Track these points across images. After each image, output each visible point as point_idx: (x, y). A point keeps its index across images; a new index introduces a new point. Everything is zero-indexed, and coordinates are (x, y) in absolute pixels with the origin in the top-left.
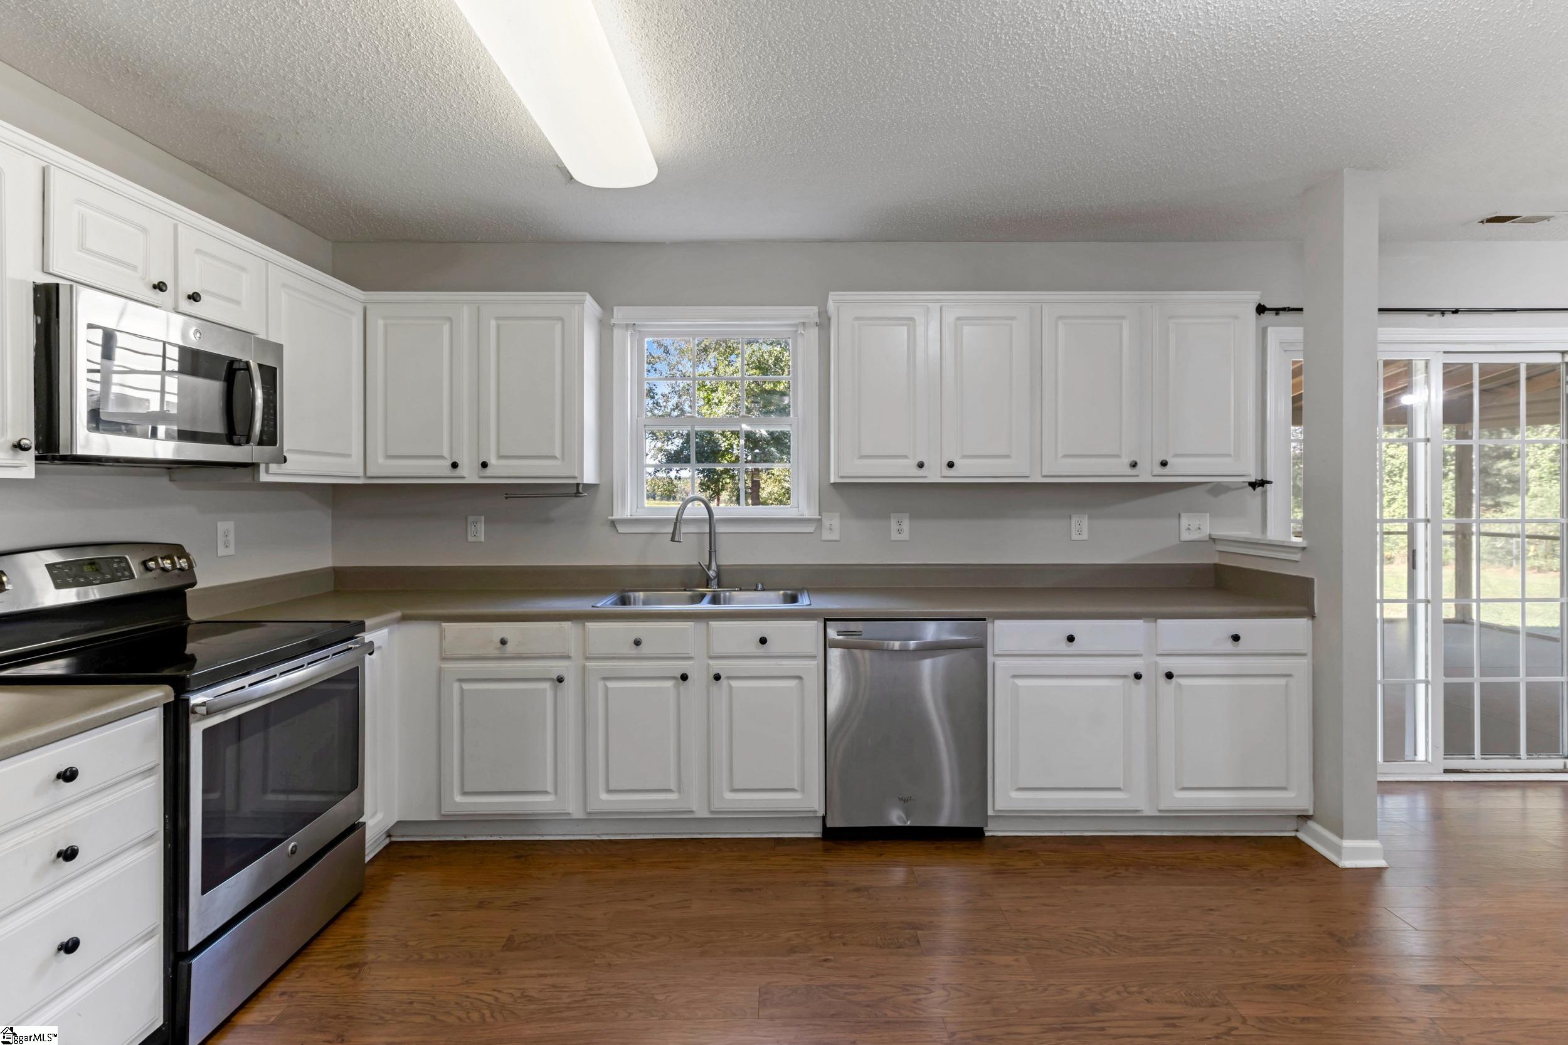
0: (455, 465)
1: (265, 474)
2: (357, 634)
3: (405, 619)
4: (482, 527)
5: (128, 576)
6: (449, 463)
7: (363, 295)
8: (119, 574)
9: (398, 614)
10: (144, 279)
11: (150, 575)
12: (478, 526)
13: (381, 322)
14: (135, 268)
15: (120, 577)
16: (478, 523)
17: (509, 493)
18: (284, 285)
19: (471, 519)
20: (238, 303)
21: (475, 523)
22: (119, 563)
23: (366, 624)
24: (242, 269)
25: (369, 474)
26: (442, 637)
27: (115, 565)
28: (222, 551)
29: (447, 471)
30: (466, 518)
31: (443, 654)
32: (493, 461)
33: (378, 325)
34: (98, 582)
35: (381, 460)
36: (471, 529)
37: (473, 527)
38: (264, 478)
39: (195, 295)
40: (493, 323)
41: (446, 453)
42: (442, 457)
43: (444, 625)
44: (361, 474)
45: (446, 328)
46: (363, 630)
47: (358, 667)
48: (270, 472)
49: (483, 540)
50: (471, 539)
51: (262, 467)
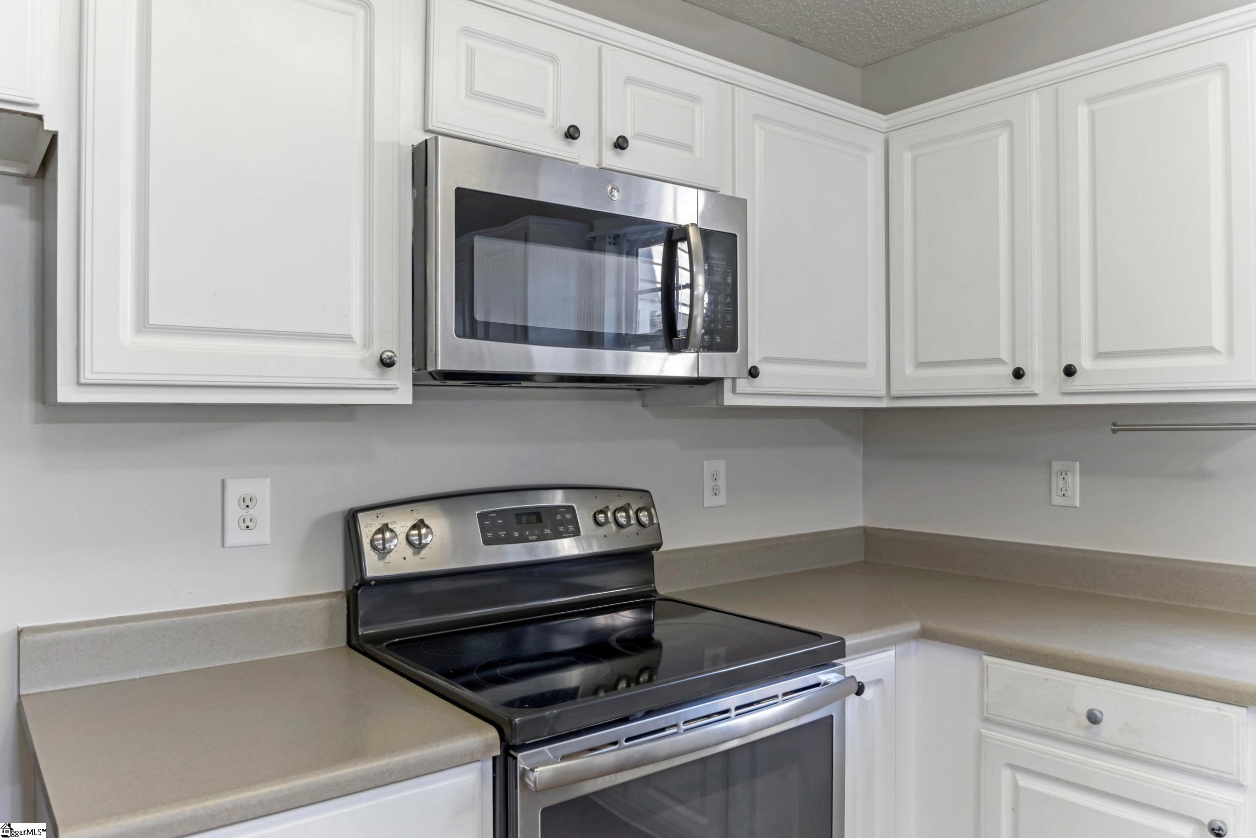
0: (1018, 374)
1: (731, 394)
2: (834, 660)
3: (925, 635)
4: (1075, 481)
5: (571, 532)
6: (1010, 370)
7: (885, 120)
8: (561, 529)
9: (915, 627)
10: (553, 127)
11: (602, 531)
12: (1069, 478)
13: (908, 156)
14: (541, 112)
15: (562, 533)
16: (1069, 474)
17: (1119, 423)
18: (757, 117)
19: (1056, 466)
20: (689, 148)
21: (1064, 473)
22: (563, 514)
23: (847, 643)
24: (695, 99)
25: (894, 393)
26: (983, 682)
27: (559, 517)
28: (709, 501)
29: (1008, 384)
30: (1050, 465)
31: (986, 713)
32: (1085, 363)
33: (904, 160)
34: (535, 537)
35: (909, 370)
36: (1057, 483)
37: (1061, 482)
38: (730, 400)
39: (620, 140)
40: (1083, 111)
41: (1004, 355)
42: (999, 361)
43: (988, 659)
44: (883, 393)
45: (1003, 141)
46: (843, 656)
47: (832, 716)
48: (738, 391)
49: (1077, 504)
50: (1057, 500)
51: (727, 385)
